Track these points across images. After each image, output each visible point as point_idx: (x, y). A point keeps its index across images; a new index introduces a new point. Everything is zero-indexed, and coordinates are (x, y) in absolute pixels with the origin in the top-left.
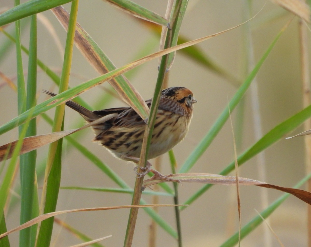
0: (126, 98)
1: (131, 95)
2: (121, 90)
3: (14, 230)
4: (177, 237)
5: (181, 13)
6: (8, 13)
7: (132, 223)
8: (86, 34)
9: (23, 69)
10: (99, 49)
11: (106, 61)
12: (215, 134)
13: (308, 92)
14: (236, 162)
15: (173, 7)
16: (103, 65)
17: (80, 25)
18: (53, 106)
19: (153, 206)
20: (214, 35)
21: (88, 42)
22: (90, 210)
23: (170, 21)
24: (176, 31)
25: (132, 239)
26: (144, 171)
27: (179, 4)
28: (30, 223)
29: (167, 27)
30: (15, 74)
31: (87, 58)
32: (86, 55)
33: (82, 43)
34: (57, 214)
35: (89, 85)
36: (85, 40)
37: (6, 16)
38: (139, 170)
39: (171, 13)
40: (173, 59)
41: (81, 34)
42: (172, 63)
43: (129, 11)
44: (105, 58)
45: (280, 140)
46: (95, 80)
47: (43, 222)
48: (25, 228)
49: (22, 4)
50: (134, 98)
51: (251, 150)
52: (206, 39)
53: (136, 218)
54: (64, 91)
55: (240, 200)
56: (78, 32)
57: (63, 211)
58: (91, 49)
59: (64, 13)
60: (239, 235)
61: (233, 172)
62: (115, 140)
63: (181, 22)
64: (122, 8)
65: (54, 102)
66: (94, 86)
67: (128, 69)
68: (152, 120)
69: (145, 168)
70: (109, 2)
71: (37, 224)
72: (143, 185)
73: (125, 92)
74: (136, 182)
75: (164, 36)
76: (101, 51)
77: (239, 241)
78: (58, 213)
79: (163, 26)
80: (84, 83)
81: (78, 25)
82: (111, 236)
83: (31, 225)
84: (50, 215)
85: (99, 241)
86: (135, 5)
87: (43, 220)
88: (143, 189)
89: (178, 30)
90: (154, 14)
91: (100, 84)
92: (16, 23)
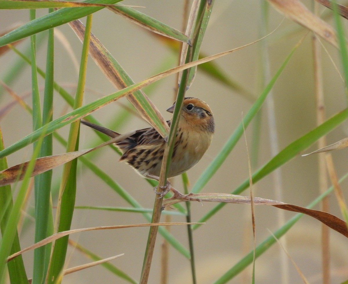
0: (146, 116)
1: (151, 113)
2: (141, 108)
3: (28, 249)
4: (190, 257)
5: (201, 29)
6: (22, 28)
7: (151, 243)
8: (106, 50)
9: (38, 85)
10: (119, 66)
11: (125, 78)
12: (228, 152)
13: (322, 108)
14: (251, 179)
15: (194, 24)
16: (122, 82)
17: (99, 41)
18: (67, 123)
19: (166, 224)
20: (231, 51)
21: (107, 59)
22: (105, 228)
23: (191, 38)
24: (197, 47)
25: (151, 259)
26: (164, 190)
27: (200, 20)
28: (44, 242)
29: (188, 44)
30: (30, 90)
31: (106, 75)
32: (105, 71)
33: (101, 59)
34: (71, 233)
35: (104, 102)
36: (104, 56)
37: (20, 31)
38: (158, 189)
39: (192, 29)
40: (194, 76)
41: (100, 50)
42: (193, 81)
43: (148, 27)
44: (125, 74)
45: (294, 158)
46: (110, 96)
47: (57, 241)
48: (39, 246)
49: (37, 19)
50: (153, 116)
51: (265, 168)
52: (224, 55)
53: (155, 238)
54: (78, 108)
55: (255, 218)
56: (97, 48)
57: (77, 230)
58: (110, 65)
59: (83, 28)
60: (254, 254)
61: (248, 190)
62: (137, 158)
63: (202, 39)
64: (142, 24)
65: (68, 119)
66: (110, 102)
67: (143, 86)
68: (172, 139)
69: (165, 187)
70: (129, 18)
71: (52, 242)
72: (163, 204)
73: (144, 110)
74: (155, 202)
75: (185, 53)
76: (120, 68)
77: (253, 261)
78: (73, 232)
79: (184, 43)
80: (99, 99)
81: (98, 41)
82: (123, 254)
83: (45, 244)
84: (64, 233)
85: (110, 260)
86: (155, 21)
87: (57, 239)
88: (162, 209)
89: (199, 46)
90: (174, 30)
91: (115, 100)
92: (31, 38)
